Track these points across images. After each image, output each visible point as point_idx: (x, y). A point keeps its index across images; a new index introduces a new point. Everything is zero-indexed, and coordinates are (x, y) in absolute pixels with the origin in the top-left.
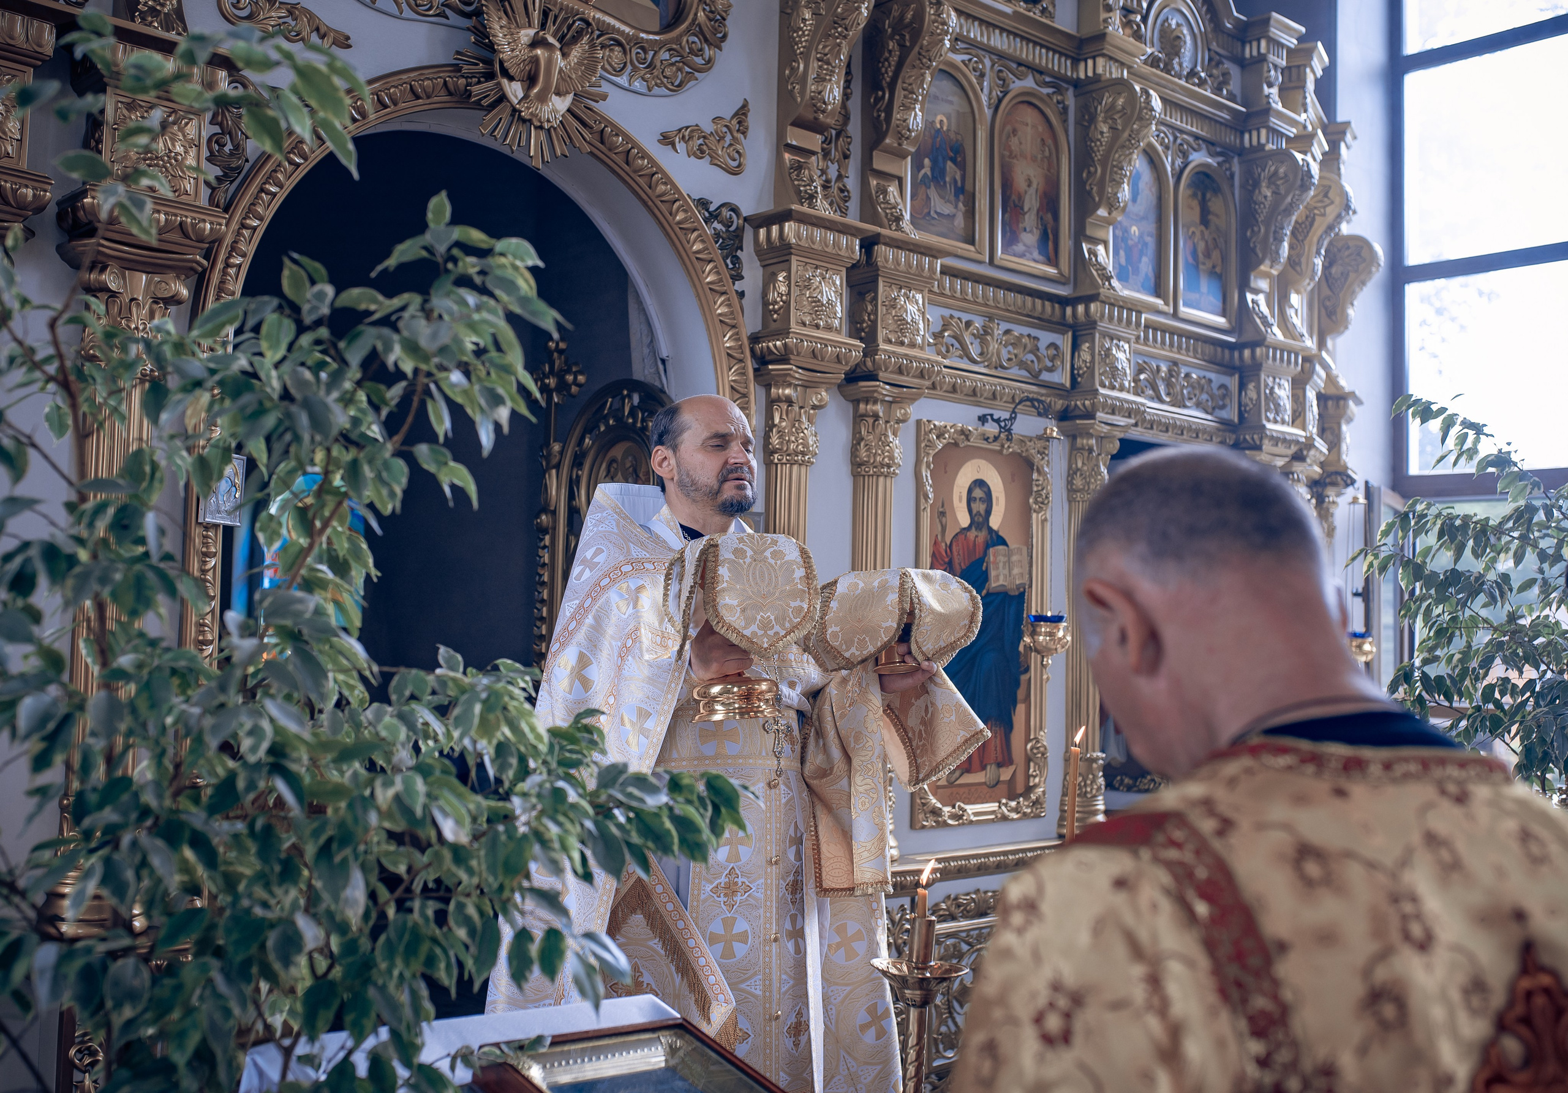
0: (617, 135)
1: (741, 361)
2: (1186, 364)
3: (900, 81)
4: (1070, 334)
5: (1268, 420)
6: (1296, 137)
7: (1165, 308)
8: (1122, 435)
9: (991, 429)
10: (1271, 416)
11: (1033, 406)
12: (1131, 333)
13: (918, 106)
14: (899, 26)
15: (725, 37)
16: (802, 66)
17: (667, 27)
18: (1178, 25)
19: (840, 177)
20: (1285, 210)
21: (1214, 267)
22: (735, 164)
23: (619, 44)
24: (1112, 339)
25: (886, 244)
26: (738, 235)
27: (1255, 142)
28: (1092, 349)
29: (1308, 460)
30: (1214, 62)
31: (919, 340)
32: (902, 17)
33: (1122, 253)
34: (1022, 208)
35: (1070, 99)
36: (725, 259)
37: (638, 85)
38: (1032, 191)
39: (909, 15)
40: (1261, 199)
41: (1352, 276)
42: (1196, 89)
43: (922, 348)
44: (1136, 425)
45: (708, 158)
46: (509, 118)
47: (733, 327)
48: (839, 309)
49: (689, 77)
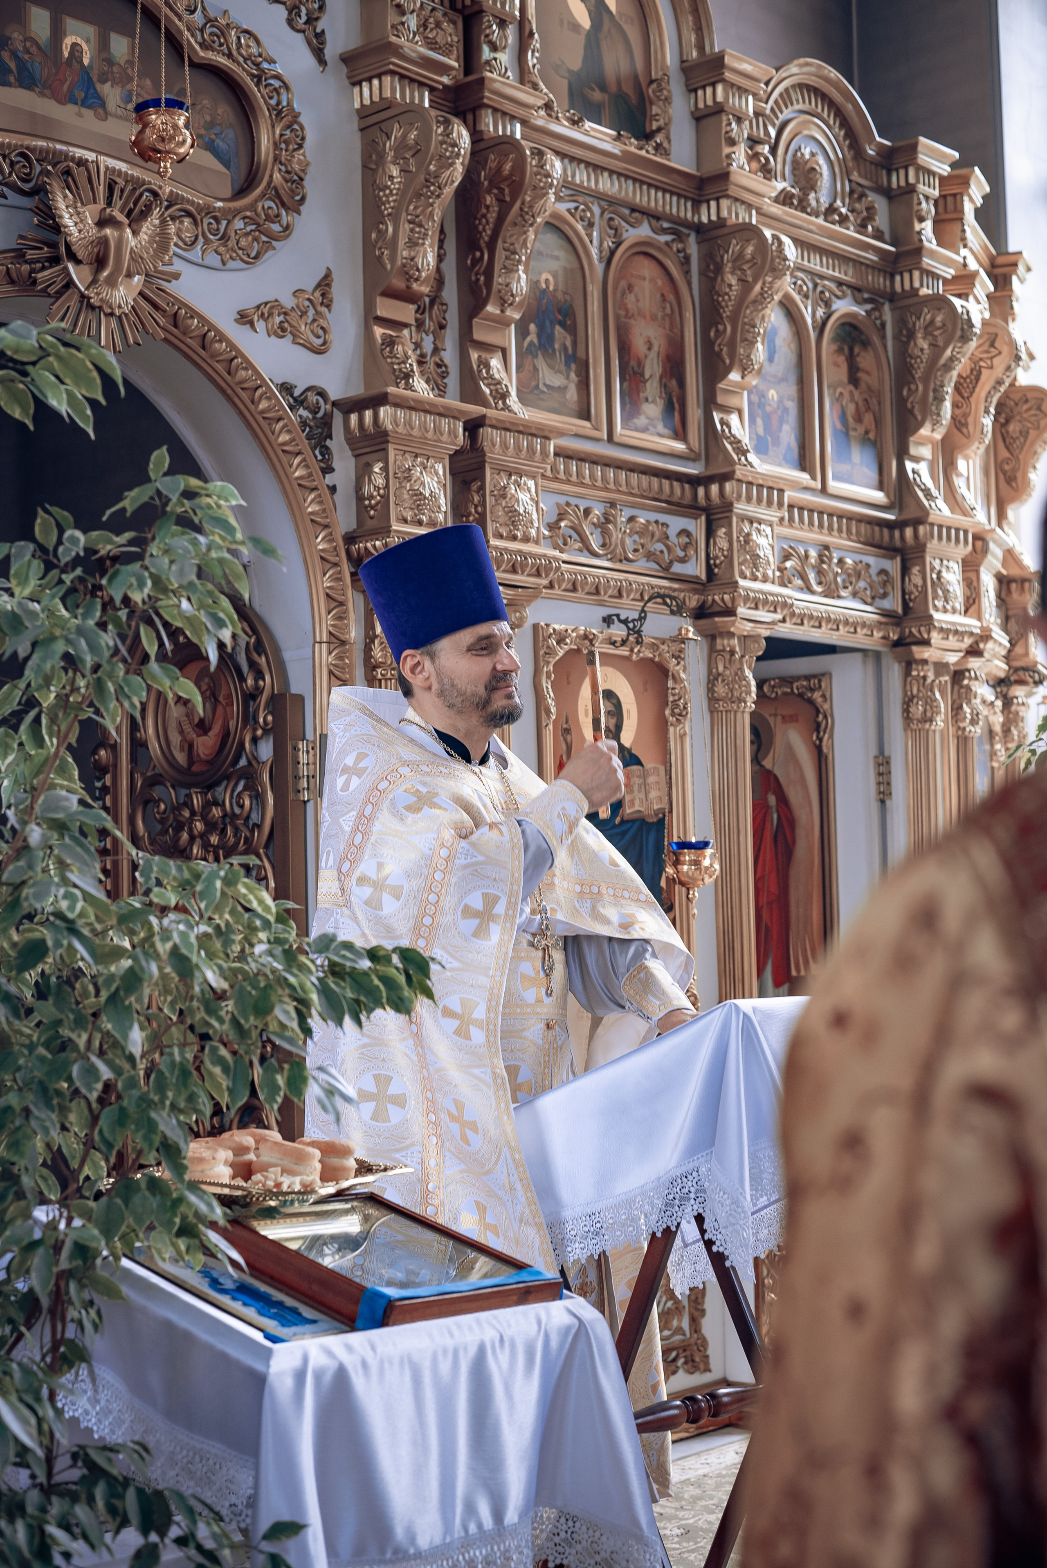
0: (192, 317)
1: (336, 565)
2: (839, 548)
3: (500, 241)
4: (703, 518)
5: (936, 609)
6: (954, 277)
7: (812, 484)
8: (766, 633)
9: (618, 631)
10: (939, 604)
11: (665, 603)
12: (772, 514)
13: (521, 268)
14: (496, 179)
15: (303, 199)
16: (390, 230)
17: (240, 192)
18: (813, 154)
19: (436, 350)
20: (944, 365)
21: (867, 432)
22: (320, 341)
23: (189, 214)
24: (751, 523)
25: (493, 427)
26: (326, 423)
27: (907, 287)
28: (729, 534)
29: (986, 654)
30: (856, 194)
31: (533, 532)
32: (499, 169)
33: (759, 421)
34: (642, 375)
35: (693, 248)
36: (313, 449)
37: (213, 259)
38: (653, 354)
39: (508, 166)
40: (917, 352)
41: (1033, 433)
42: (837, 228)
43: (537, 542)
44: (784, 621)
45: (289, 337)
46: (78, 305)
47: (326, 526)
48: (442, 501)
49: (267, 247)
